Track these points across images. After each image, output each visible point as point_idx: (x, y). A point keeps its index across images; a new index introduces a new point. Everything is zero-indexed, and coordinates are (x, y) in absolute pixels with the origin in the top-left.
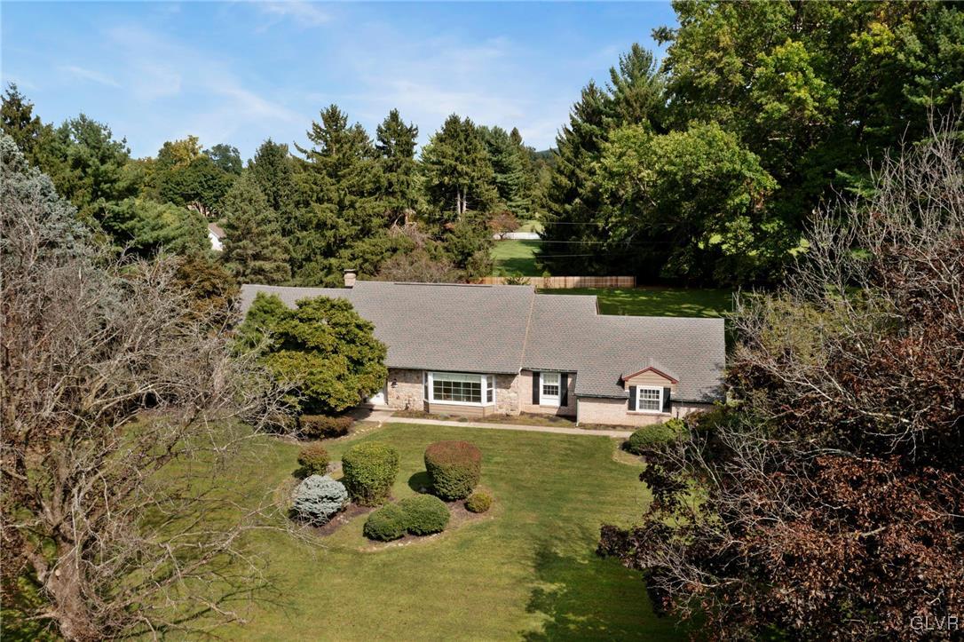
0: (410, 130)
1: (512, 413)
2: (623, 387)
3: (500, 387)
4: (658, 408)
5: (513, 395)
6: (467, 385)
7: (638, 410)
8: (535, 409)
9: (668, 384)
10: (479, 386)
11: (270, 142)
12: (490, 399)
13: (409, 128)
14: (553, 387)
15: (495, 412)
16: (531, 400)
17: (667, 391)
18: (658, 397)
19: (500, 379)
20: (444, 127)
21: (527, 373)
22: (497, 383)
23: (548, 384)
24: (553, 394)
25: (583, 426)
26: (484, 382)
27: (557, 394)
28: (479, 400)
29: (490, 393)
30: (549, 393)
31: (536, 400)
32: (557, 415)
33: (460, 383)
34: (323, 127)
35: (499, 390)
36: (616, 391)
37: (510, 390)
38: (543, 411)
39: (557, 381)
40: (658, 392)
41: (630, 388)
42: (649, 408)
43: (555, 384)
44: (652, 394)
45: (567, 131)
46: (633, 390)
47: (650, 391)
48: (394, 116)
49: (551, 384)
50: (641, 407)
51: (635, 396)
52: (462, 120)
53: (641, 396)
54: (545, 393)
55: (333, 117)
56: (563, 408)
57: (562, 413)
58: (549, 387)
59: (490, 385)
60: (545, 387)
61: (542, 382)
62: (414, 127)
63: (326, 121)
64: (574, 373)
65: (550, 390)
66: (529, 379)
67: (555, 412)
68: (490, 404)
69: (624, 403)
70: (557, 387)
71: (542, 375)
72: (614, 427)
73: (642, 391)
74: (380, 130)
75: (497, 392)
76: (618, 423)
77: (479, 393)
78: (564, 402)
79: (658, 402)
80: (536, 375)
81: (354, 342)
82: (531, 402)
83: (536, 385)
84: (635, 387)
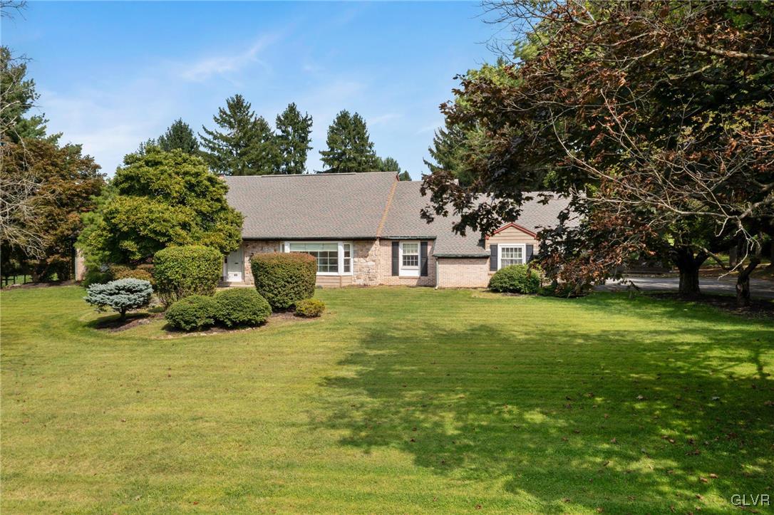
0: (305, 120)
1: (370, 283)
2: (483, 246)
3: (358, 256)
5: (371, 263)
6: (324, 254)
8: (394, 281)
9: (531, 240)
10: (335, 254)
11: (180, 122)
12: (347, 269)
13: (304, 117)
14: (412, 256)
15: (353, 283)
16: (391, 271)
17: (530, 248)
18: (520, 256)
19: (358, 247)
20: (336, 121)
21: (386, 242)
22: (355, 252)
23: (407, 254)
24: (412, 265)
25: (443, 289)
26: (341, 250)
27: (417, 264)
28: (335, 269)
29: (347, 262)
30: (409, 264)
31: (395, 272)
32: (417, 286)
33: (317, 252)
34: (228, 112)
35: (356, 259)
36: (478, 251)
37: (367, 259)
38: (402, 282)
39: (416, 251)
40: (520, 249)
41: (491, 246)
43: (415, 254)
44: (514, 253)
46: (494, 248)
47: (512, 249)
48: (292, 108)
49: (411, 254)
51: (496, 256)
52: (351, 115)
53: (503, 256)
54: (405, 264)
55: (237, 105)
56: (423, 278)
57: (423, 283)
58: (409, 257)
59: (347, 254)
60: (405, 257)
61: (401, 253)
62: (309, 117)
63: (230, 106)
64: (433, 239)
65: (409, 261)
66: (388, 250)
67: (414, 283)
68: (347, 274)
69: (485, 263)
70: (416, 257)
71: (401, 244)
73: (503, 249)
74: (279, 119)
75: (354, 262)
76: (479, 286)
77: (336, 262)
78: (424, 272)
79: (521, 261)
80: (395, 243)
81: (204, 196)
82: (390, 273)
83: (395, 256)
84: (497, 246)
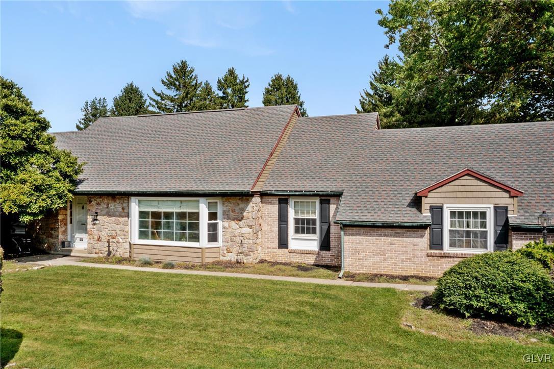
0: (242, 82)
1: (245, 260)
2: (419, 208)
3: (229, 219)
4: (485, 246)
5: (246, 230)
6: (182, 215)
7: (447, 249)
8: (282, 255)
9: (503, 199)
10: (196, 216)
11: (132, 85)
12: (213, 238)
13: (241, 80)
14: (308, 221)
15: (222, 258)
16: (277, 241)
17: (501, 211)
18: (483, 225)
19: (230, 205)
20: (271, 83)
21: (271, 199)
22: (224, 213)
23: (300, 217)
24: (308, 232)
25: (351, 277)
26: (204, 210)
27: (314, 232)
28: (196, 238)
29: (213, 228)
30: (303, 232)
31: (283, 243)
32: (313, 265)
33: (172, 213)
34: (174, 76)
35: (226, 224)
36: (409, 216)
37: (241, 223)
38: (294, 259)
39: (314, 212)
40: (483, 215)
41: (432, 209)
42: (468, 245)
43: (311, 217)
44: (472, 220)
45: (368, 94)
46: (437, 211)
47: (468, 213)
48: (231, 72)
49: (306, 217)
50: (452, 245)
51: (441, 224)
52: (284, 77)
53: (453, 224)
54: (297, 231)
55: (182, 70)
56: (324, 253)
57: (323, 262)
58: (303, 220)
59: (213, 216)
60: (297, 221)
61: (292, 215)
62: (246, 80)
63: (176, 71)
64: (338, 195)
65: (304, 227)
66: (273, 209)
67: (311, 259)
68: (213, 244)
69: (422, 237)
70: (314, 221)
71: (292, 202)
72: (405, 279)
73: (453, 214)
74: (219, 82)
75: (224, 228)
76: (412, 273)
77: (195, 226)
78: (325, 245)
79: (484, 235)
80: (283, 200)
82: (276, 243)
83: (283, 218)
84: (441, 208)
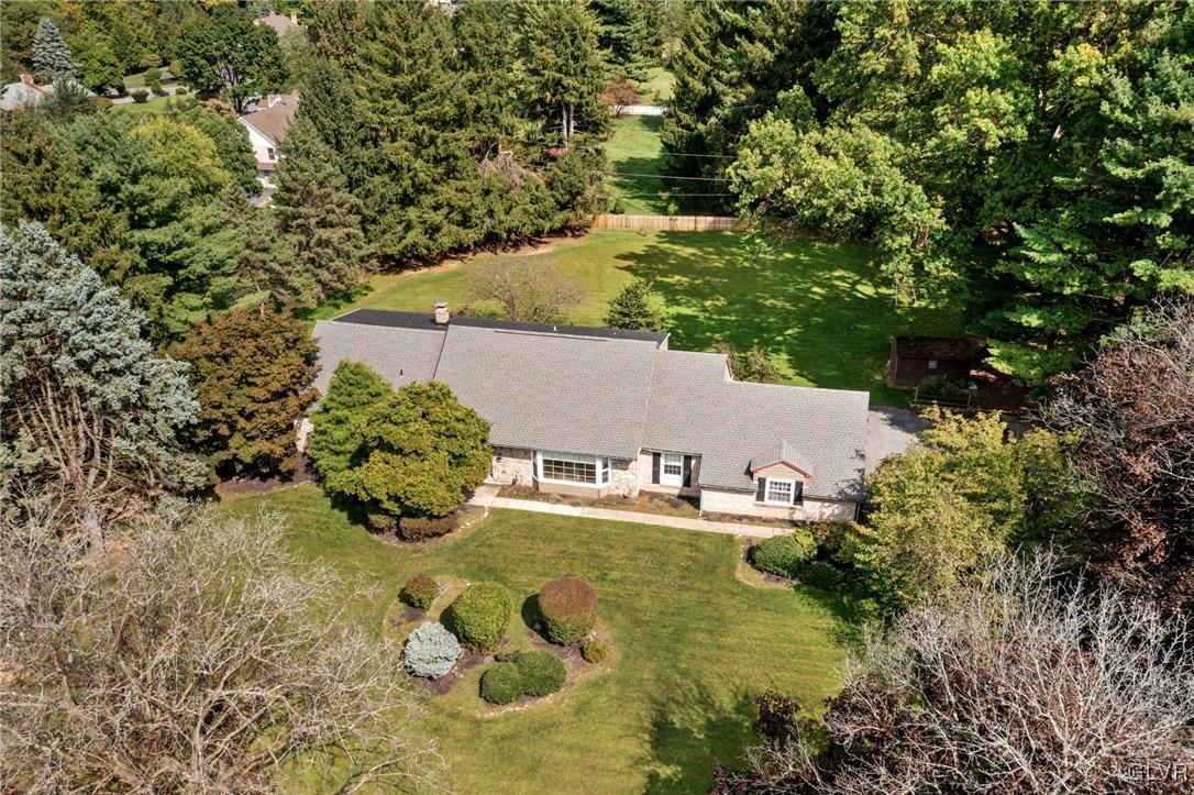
2: (752, 478)
3: (617, 468)
4: (788, 500)
5: (631, 477)
6: (581, 466)
7: (767, 501)
8: (655, 488)
9: (801, 478)
10: (593, 467)
12: (605, 480)
14: (675, 467)
15: (612, 493)
16: (651, 478)
17: (799, 485)
18: (789, 490)
21: (647, 452)
23: (669, 464)
24: (675, 473)
25: (707, 516)
26: (599, 465)
27: (679, 473)
28: (593, 481)
29: (605, 473)
30: (670, 472)
31: (656, 479)
32: (680, 497)
33: (572, 464)
35: (615, 471)
36: (745, 485)
37: (627, 472)
38: (664, 491)
39: (679, 462)
40: (789, 485)
41: (759, 479)
42: (779, 499)
43: (677, 464)
44: (782, 487)
46: (762, 482)
47: (780, 484)
49: (673, 464)
50: (770, 498)
51: (764, 488)
53: (771, 488)
54: (666, 472)
56: (686, 488)
57: (685, 494)
58: (671, 466)
59: (605, 467)
60: (666, 466)
61: (663, 462)
64: (698, 458)
65: (670, 470)
66: (649, 460)
67: (677, 492)
68: (606, 484)
69: (752, 495)
70: (679, 467)
71: (663, 455)
72: (740, 518)
73: (772, 483)
75: (613, 473)
76: (745, 515)
77: (593, 473)
78: (687, 483)
79: (789, 495)
80: (657, 456)
81: (455, 436)
82: (651, 480)
83: (656, 464)
84: (765, 479)
